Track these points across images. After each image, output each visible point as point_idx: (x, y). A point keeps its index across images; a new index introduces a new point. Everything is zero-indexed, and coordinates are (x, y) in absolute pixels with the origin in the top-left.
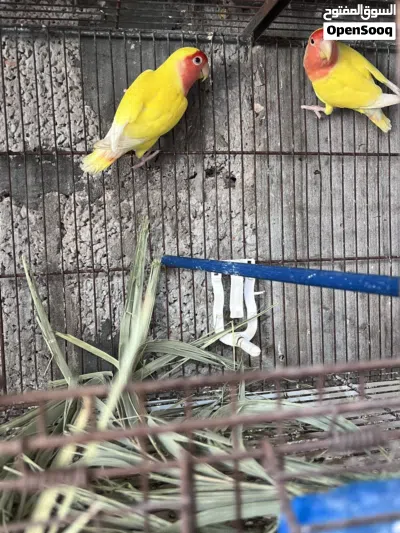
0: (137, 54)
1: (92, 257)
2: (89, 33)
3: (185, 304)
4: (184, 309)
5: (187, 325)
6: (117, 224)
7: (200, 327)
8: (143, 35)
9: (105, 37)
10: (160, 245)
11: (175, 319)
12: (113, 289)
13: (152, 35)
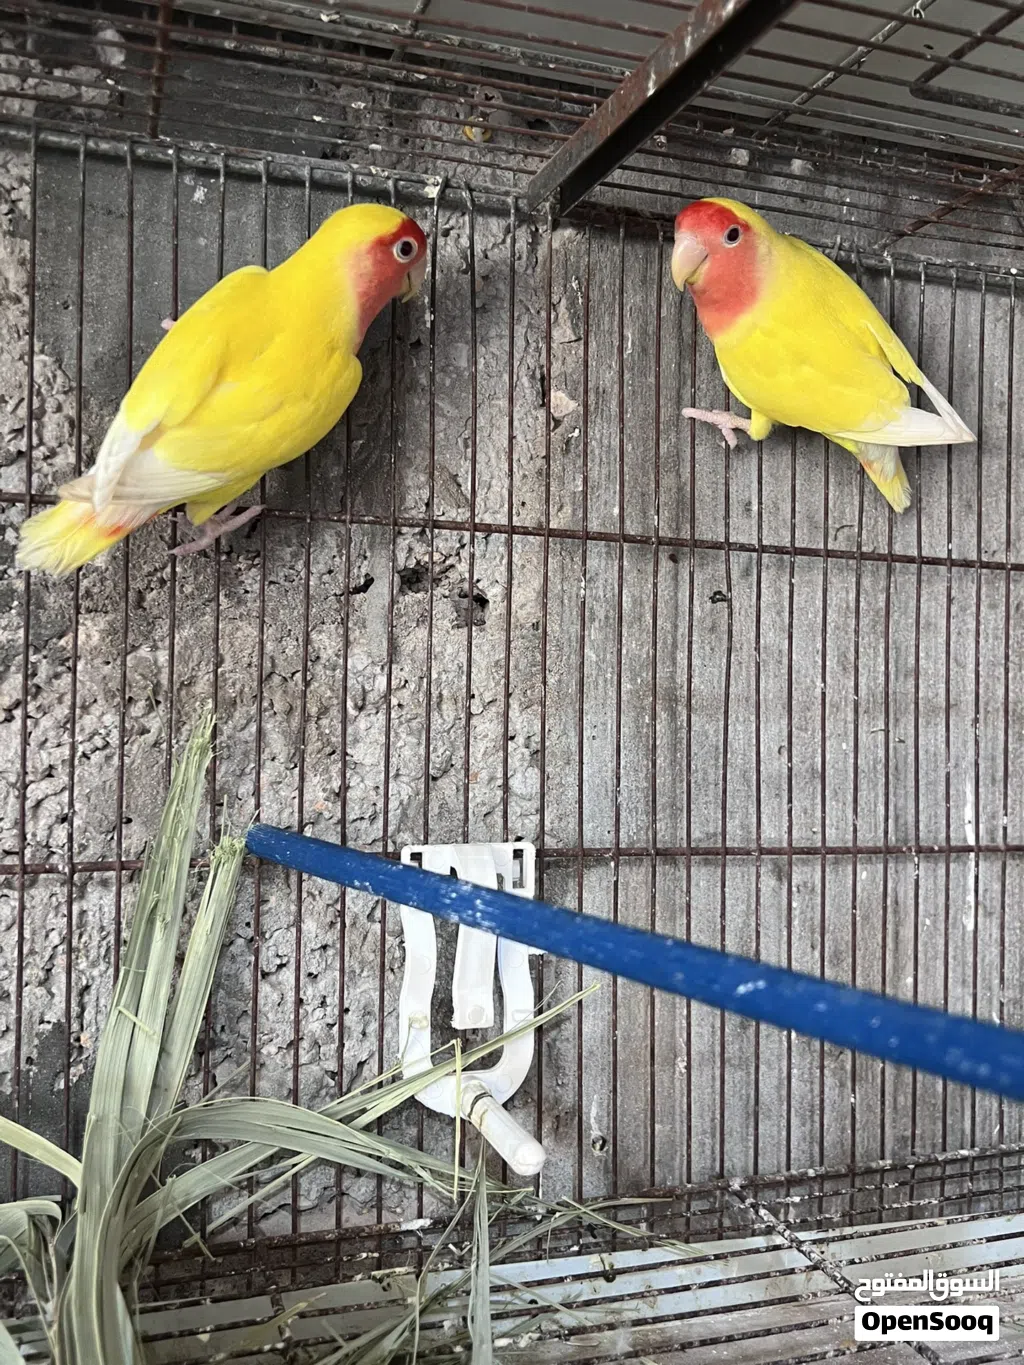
0: (211, 218)
1: (21, 823)
2: (64, 140)
3: (312, 976)
4: (309, 992)
5: (316, 1044)
6: (111, 719)
7: (355, 1051)
8: (232, 163)
9: (116, 160)
10: (246, 788)
11: (276, 1023)
12: (82, 925)
13: (260, 166)
